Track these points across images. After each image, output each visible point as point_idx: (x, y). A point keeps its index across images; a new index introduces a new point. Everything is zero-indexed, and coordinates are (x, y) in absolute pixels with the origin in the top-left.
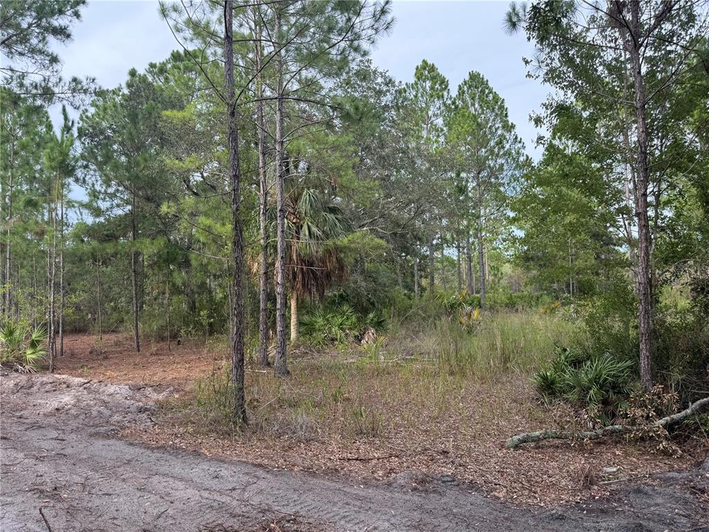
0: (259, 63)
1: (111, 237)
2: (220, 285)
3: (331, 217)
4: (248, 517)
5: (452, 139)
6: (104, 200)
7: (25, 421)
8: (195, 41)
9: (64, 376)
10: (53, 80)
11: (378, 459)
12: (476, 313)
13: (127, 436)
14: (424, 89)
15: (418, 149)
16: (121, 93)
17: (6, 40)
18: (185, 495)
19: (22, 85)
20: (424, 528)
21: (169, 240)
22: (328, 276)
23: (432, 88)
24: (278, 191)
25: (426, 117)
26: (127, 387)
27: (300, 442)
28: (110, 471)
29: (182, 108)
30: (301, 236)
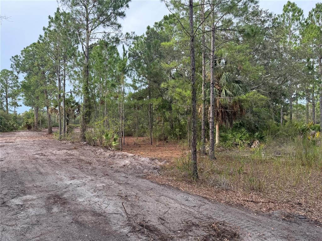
0: (203, 15)
1: (141, 98)
2: (183, 118)
3: (237, 85)
4: (202, 220)
5: (305, 41)
6: (138, 83)
7: (113, 169)
8: (174, 10)
9: (125, 153)
10: (120, 35)
11: (263, 203)
12: (317, 134)
13: (150, 179)
14: (288, 16)
15: (285, 48)
16: (144, 37)
17: (103, 21)
18: (174, 206)
19: (108, 38)
20: (290, 239)
21: (163, 99)
22: (235, 114)
23: (293, 15)
24: (211, 74)
25: (290, 31)
26: (148, 159)
27: (223, 190)
28: (145, 192)
29: (168, 41)
30: (221, 95)
